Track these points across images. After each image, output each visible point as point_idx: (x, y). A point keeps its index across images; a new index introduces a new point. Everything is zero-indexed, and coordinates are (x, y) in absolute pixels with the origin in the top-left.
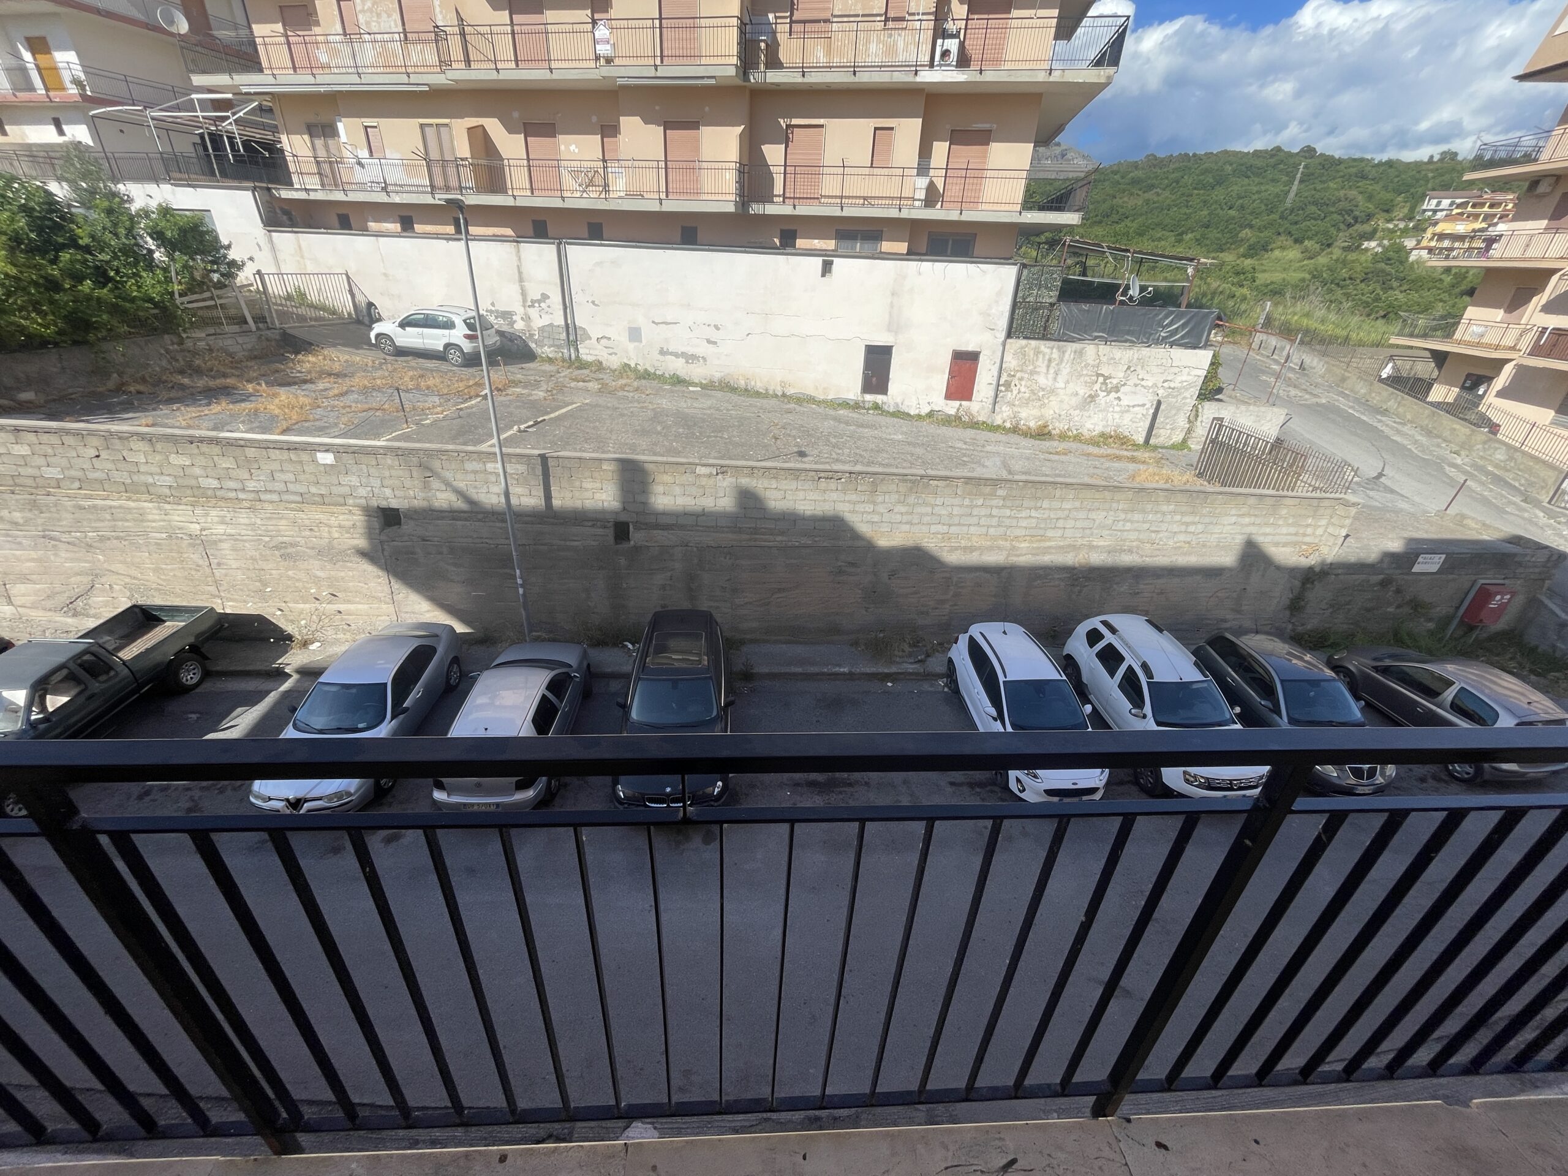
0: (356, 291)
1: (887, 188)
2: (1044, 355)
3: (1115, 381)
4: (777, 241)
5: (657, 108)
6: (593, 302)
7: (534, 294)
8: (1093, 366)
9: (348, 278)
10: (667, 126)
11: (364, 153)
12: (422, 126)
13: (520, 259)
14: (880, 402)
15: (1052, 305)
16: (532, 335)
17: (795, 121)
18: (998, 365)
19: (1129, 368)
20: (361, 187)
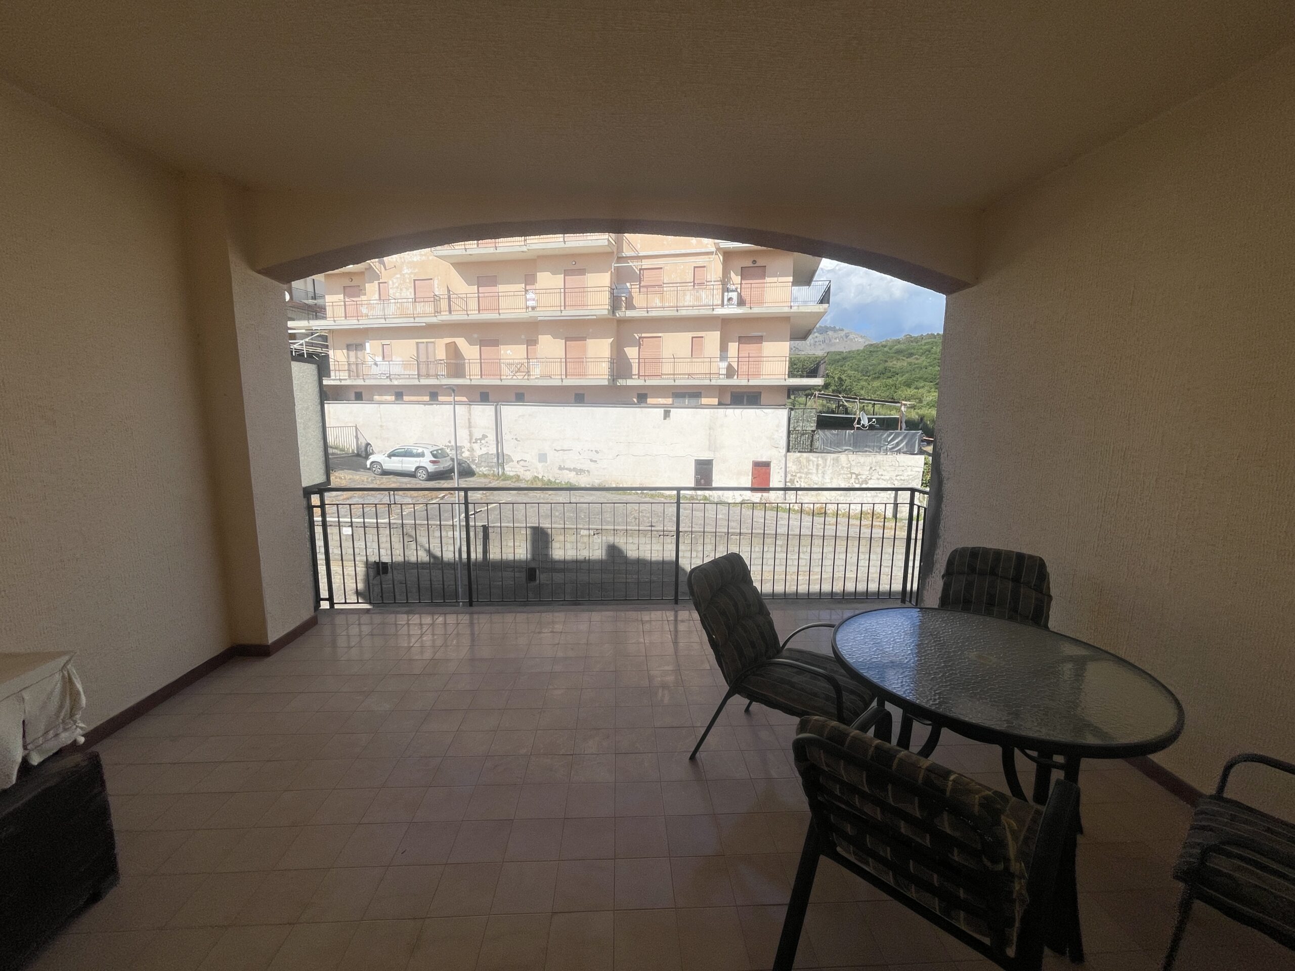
0: (359, 436)
1: (703, 368)
2: (813, 462)
3: (864, 477)
4: (635, 400)
5: (561, 330)
6: (516, 439)
7: (477, 434)
8: (847, 468)
9: (356, 428)
10: (567, 339)
11: (379, 359)
12: (417, 343)
13: (470, 415)
14: (708, 496)
15: (813, 431)
16: (473, 461)
17: (643, 335)
18: (783, 469)
19: (871, 468)
20: (374, 376)
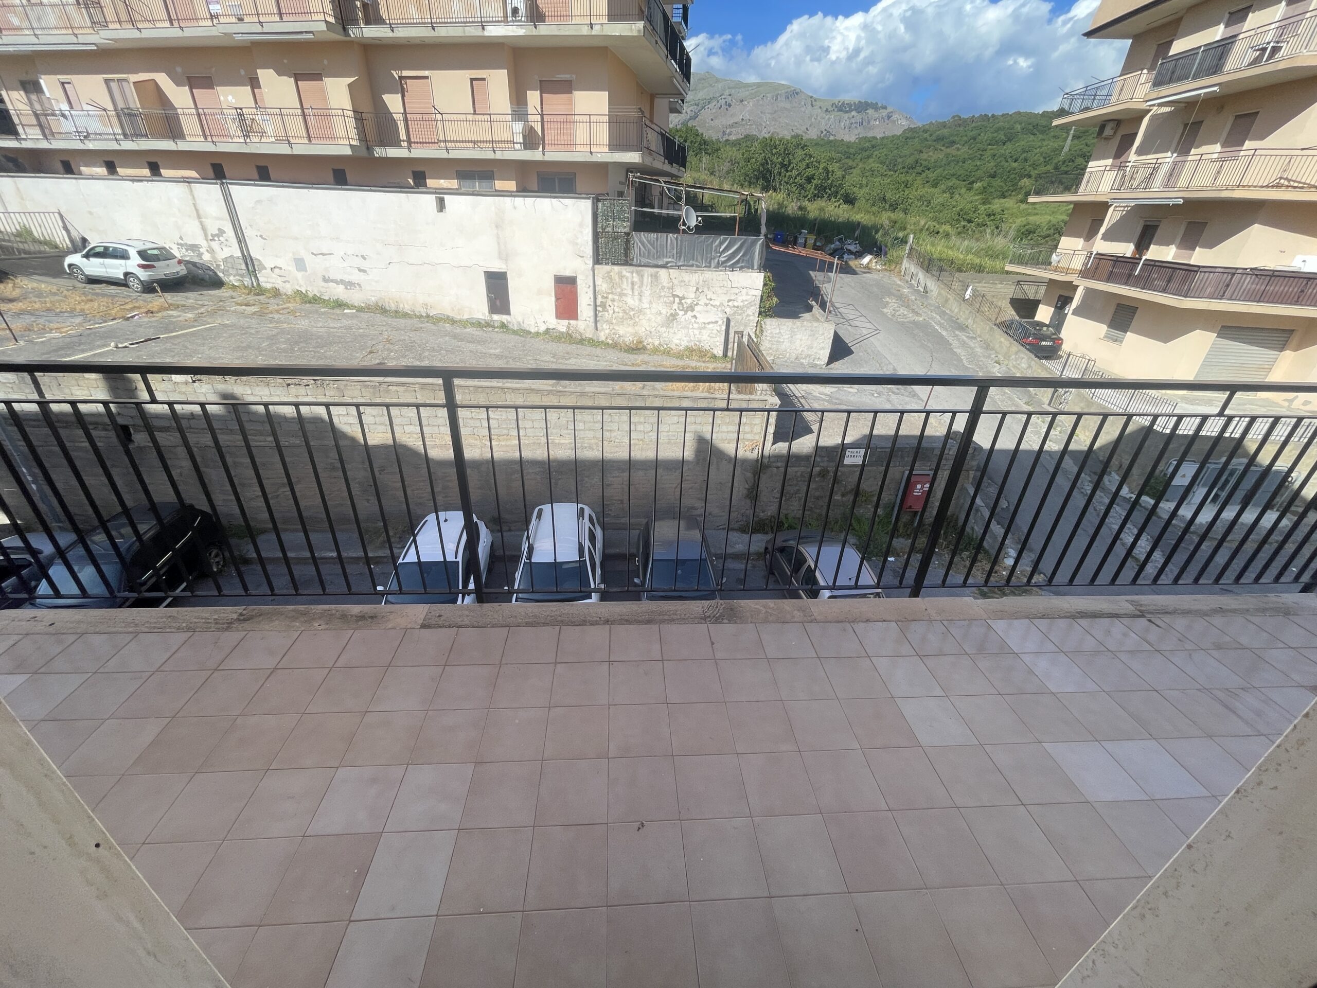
1: (481, 132)
2: (627, 278)
3: (689, 301)
4: (411, 181)
5: (285, 61)
6: (261, 236)
7: (212, 229)
8: (668, 288)
9: (61, 215)
10: (298, 77)
11: (65, 106)
12: (106, 81)
13: (194, 198)
14: (505, 322)
15: (627, 234)
16: (218, 266)
17: (406, 73)
18: (592, 288)
19: (697, 289)
